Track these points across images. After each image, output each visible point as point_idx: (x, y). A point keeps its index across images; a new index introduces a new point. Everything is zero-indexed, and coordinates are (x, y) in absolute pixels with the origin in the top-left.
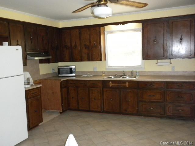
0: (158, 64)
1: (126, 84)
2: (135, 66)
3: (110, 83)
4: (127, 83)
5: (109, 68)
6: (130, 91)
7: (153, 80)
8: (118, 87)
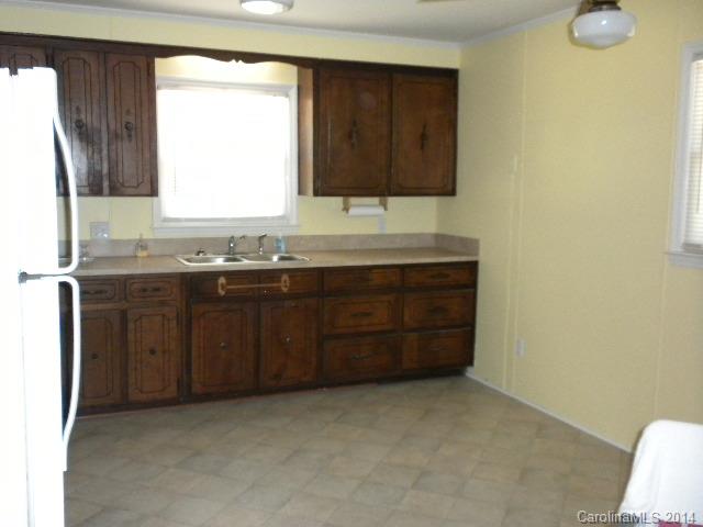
0: (352, 211)
1: (279, 281)
2: (265, 219)
3: (222, 280)
4: (285, 277)
5: (166, 224)
6: (293, 305)
7: (369, 262)
8: (250, 293)
